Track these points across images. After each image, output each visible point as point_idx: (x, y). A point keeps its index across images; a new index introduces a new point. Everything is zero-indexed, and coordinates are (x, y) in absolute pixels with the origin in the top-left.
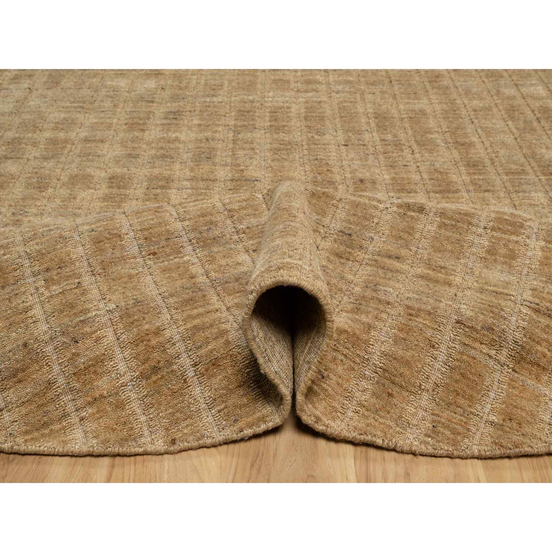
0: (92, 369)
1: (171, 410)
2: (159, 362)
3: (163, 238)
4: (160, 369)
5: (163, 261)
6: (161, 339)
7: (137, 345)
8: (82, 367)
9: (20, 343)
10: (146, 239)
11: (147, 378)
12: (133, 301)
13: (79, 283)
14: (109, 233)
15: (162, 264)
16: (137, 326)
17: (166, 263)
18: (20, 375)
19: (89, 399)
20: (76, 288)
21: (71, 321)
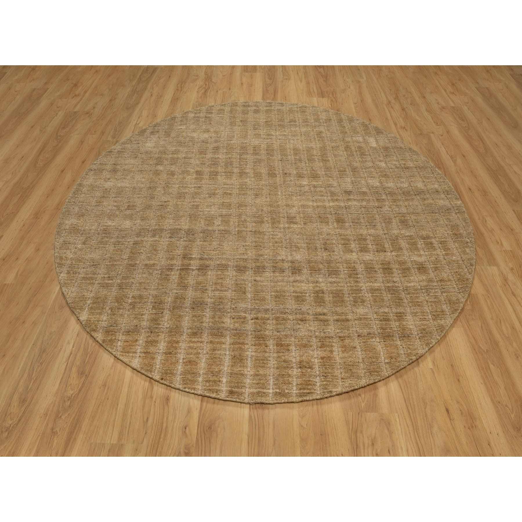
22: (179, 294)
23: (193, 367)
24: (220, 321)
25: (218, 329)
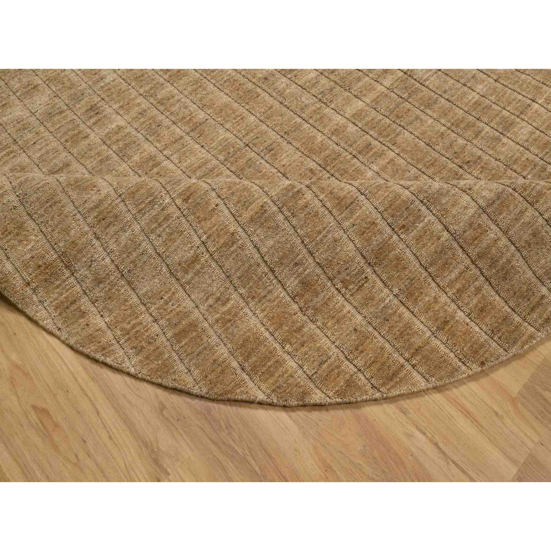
0: (405, 333)
1: (469, 345)
2: (446, 318)
3: (404, 209)
4: (448, 321)
5: (412, 231)
6: (440, 305)
7: (427, 312)
8: (398, 333)
9: (351, 329)
10: (392, 216)
11: (443, 329)
12: (409, 281)
13: (366, 278)
14: (366, 223)
15: (413, 234)
16: (420, 301)
17: (415, 231)
18: (360, 348)
19: (412, 351)
20: (366, 282)
21: (377, 309)
22: (358, 221)
23: (493, 312)
24: (460, 211)
25: (471, 225)
